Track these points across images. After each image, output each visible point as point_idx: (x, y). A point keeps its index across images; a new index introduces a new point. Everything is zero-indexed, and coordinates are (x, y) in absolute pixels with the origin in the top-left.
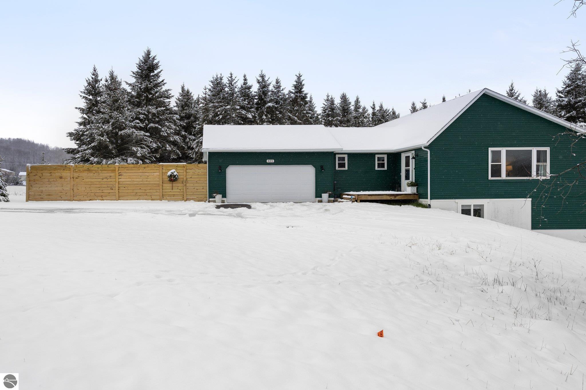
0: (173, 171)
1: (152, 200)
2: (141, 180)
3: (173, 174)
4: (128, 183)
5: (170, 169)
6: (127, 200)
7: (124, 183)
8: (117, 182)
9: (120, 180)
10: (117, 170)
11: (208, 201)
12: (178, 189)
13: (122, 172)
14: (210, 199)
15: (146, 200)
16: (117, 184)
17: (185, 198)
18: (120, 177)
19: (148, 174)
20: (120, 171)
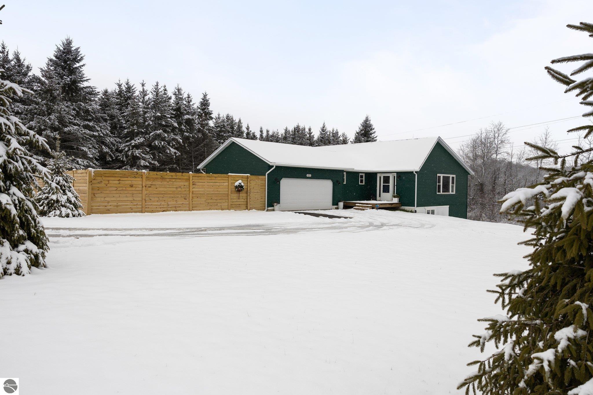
0: (240, 181)
1: (222, 209)
2: (212, 190)
3: (240, 185)
4: (201, 192)
5: (237, 179)
6: (200, 210)
7: (197, 192)
8: (191, 192)
9: (194, 190)
10: (191, 179)
11: (266, 210)
12: (242, 199)
13: (196, 181)
14: (270, 208)
15: (217, 210)
16: (191, 193)
17: (249, 208)
18: (194, 186)
19: (218, 184)
20: (193, 180)
